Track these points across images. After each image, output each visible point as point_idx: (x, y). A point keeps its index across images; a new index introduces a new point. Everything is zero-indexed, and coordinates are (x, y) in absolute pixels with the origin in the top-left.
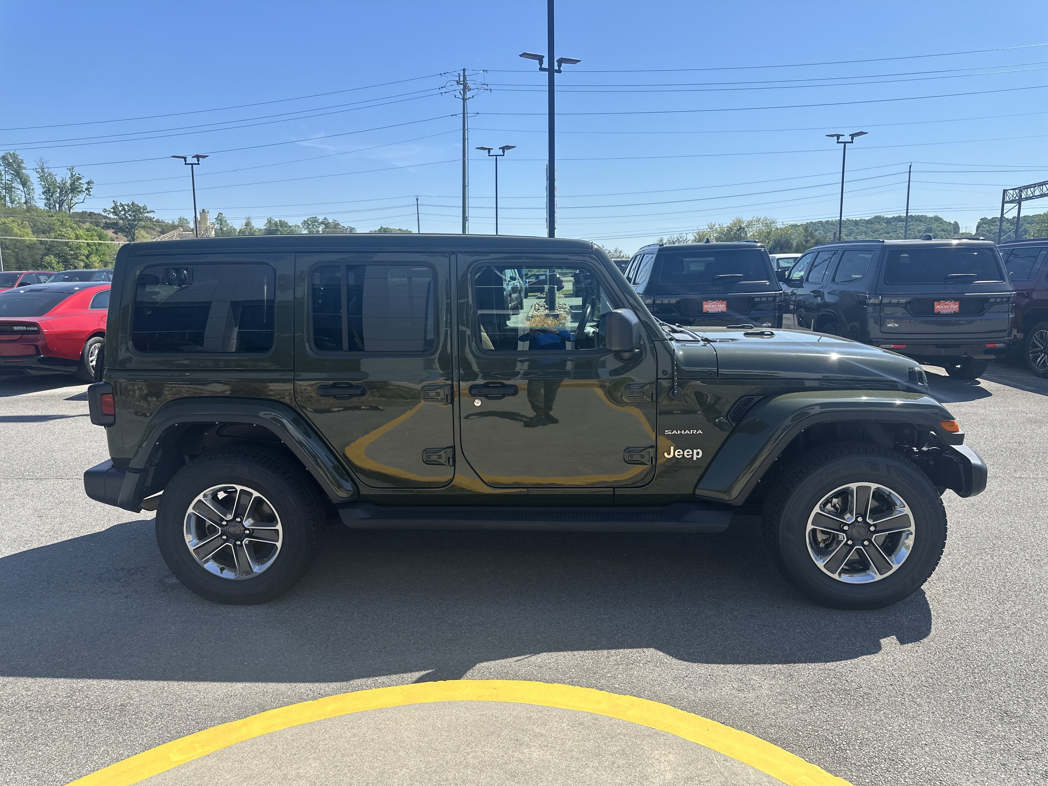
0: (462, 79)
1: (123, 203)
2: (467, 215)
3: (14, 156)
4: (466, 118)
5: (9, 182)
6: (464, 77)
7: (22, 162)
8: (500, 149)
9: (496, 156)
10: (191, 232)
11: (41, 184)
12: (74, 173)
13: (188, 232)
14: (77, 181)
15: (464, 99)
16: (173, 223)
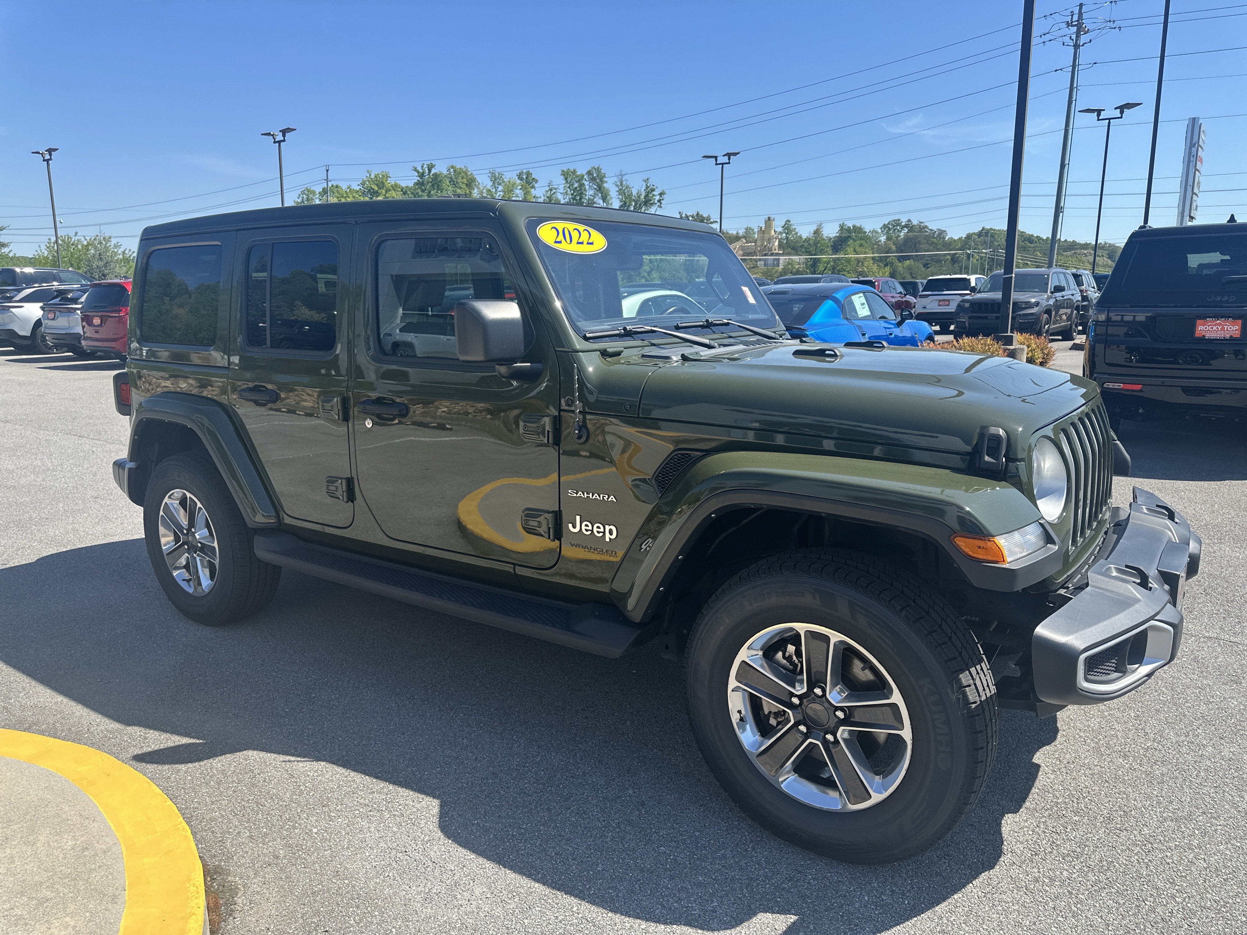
0: (1076, 18)
1: (688, 214)
2: (1062, 205)
3: (598, 170)
4: (1076, 72)
5: (592, 198)
6: (1080, 14)
7: (604, 176)
8: (1116, 109)
9: (1109, 119)
10: (753, 244)
11: (618, 198)
12: (649, 185)
13: (750, 244)
14: (651, 193)
15: (1076, 46)
16: (737, 233)
